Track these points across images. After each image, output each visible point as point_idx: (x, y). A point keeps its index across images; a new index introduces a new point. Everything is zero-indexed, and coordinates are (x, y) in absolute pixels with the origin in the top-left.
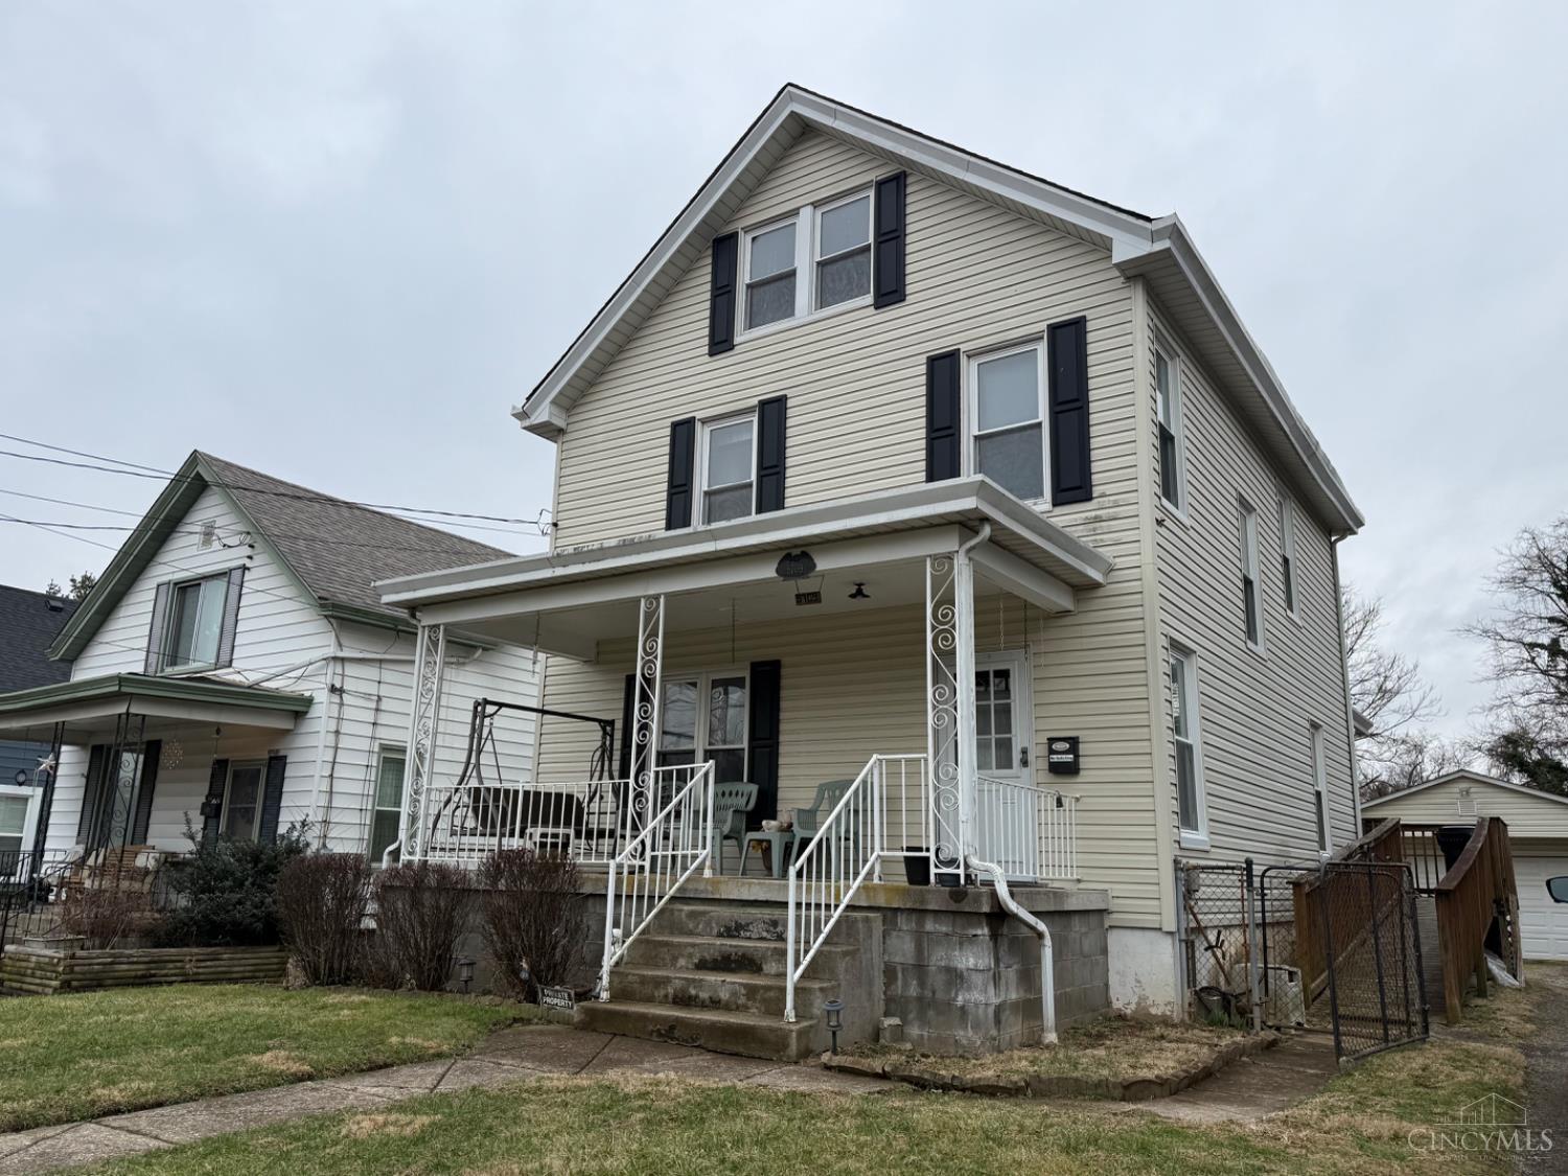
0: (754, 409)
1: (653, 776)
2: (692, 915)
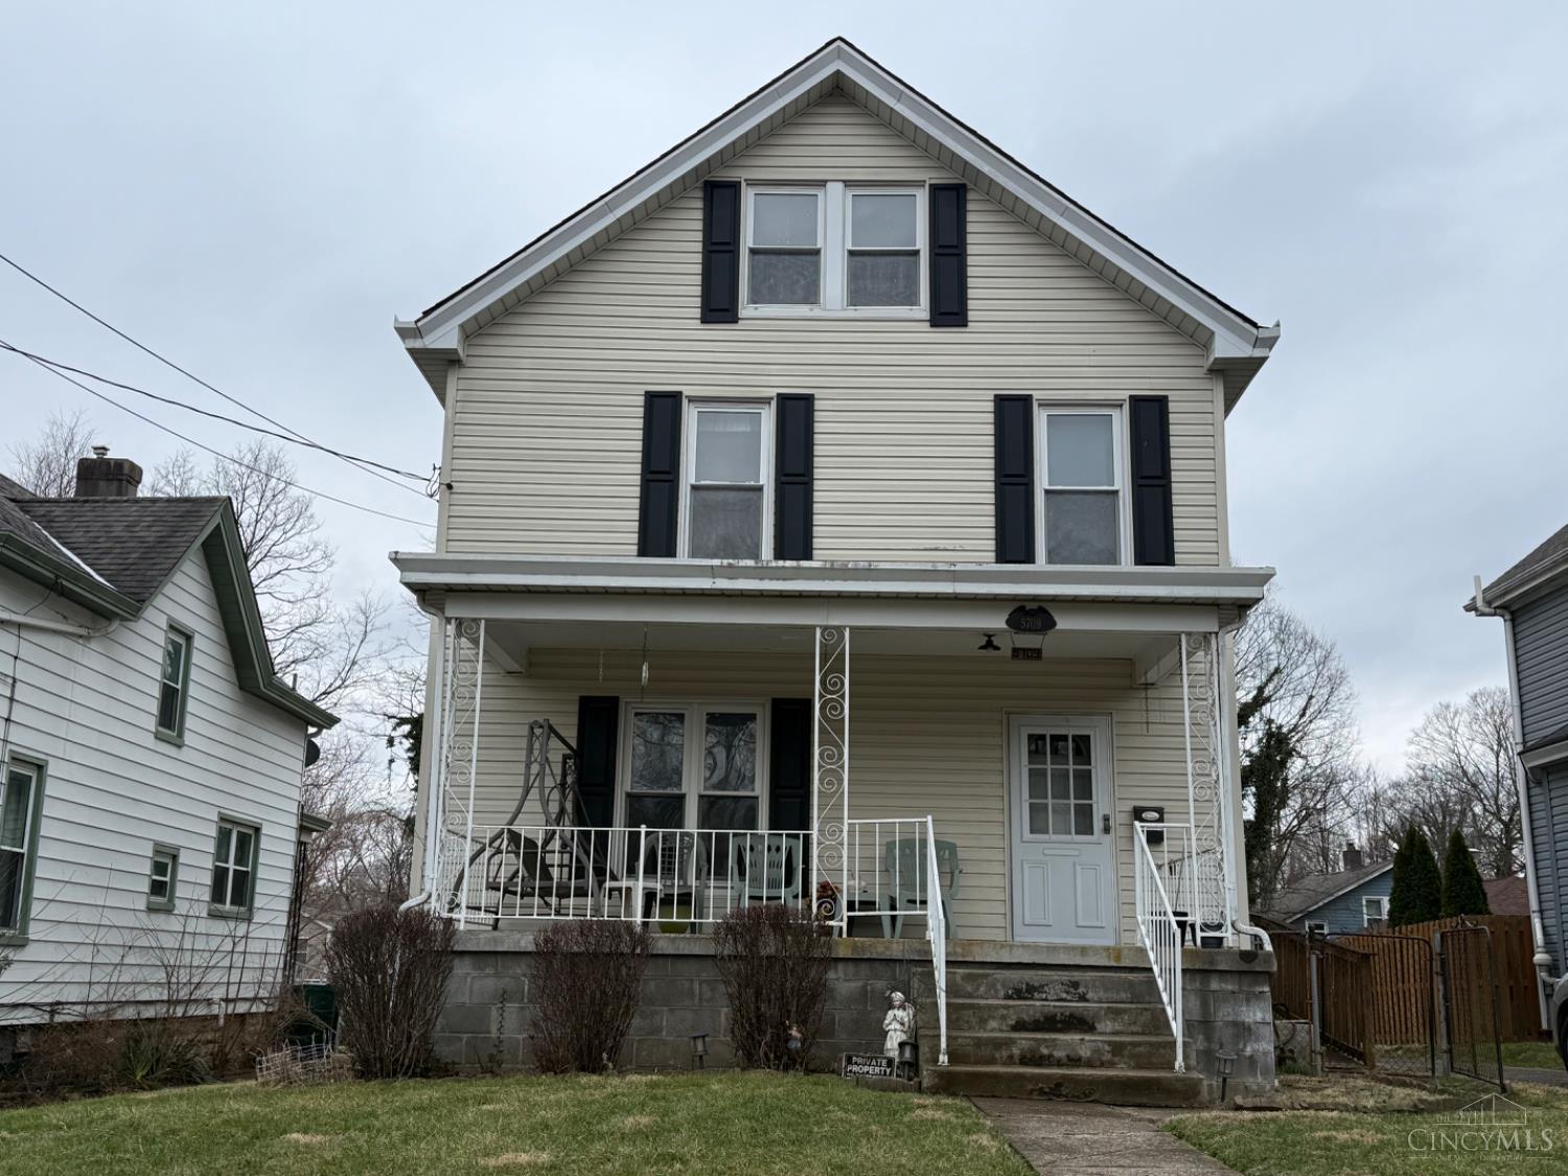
0: (766, 401)
1: (846, 828)
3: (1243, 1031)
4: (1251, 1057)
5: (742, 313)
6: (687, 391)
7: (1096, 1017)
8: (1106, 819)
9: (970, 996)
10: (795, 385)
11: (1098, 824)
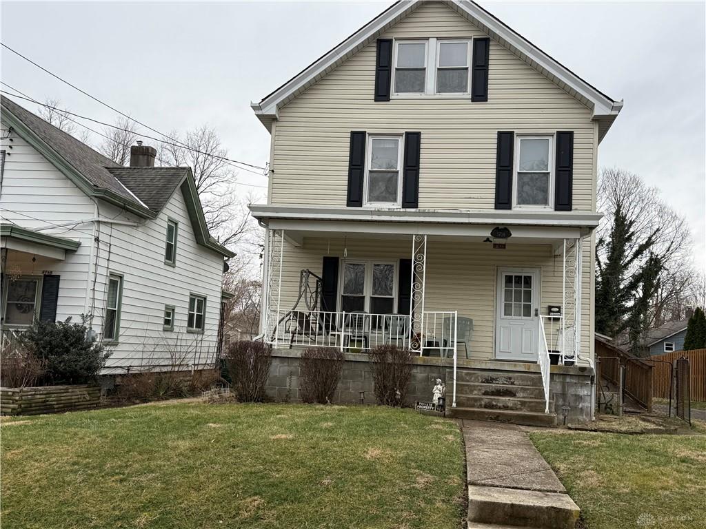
0: (401, 135)
1: (423, 315)
2: (467, 374)
3: (579, 398)
4: (581, 408)
5: (392, 97)
6: (368, 131)
7: (516, 391)
8: (536, 310)
9: (468, 381)
10: (413, 128)
11: (533, 312)
